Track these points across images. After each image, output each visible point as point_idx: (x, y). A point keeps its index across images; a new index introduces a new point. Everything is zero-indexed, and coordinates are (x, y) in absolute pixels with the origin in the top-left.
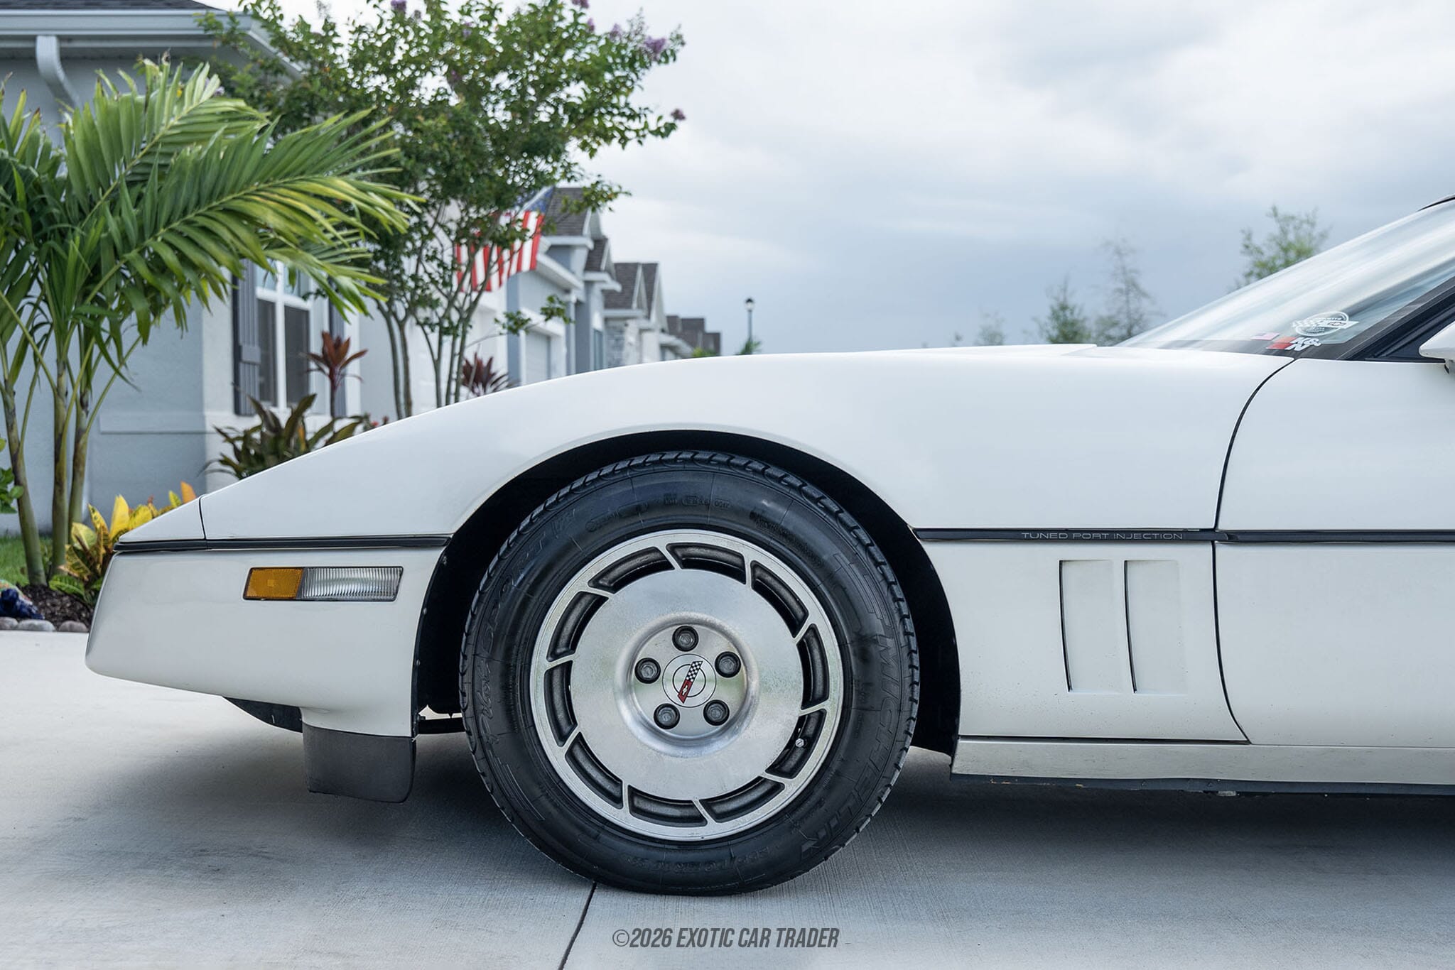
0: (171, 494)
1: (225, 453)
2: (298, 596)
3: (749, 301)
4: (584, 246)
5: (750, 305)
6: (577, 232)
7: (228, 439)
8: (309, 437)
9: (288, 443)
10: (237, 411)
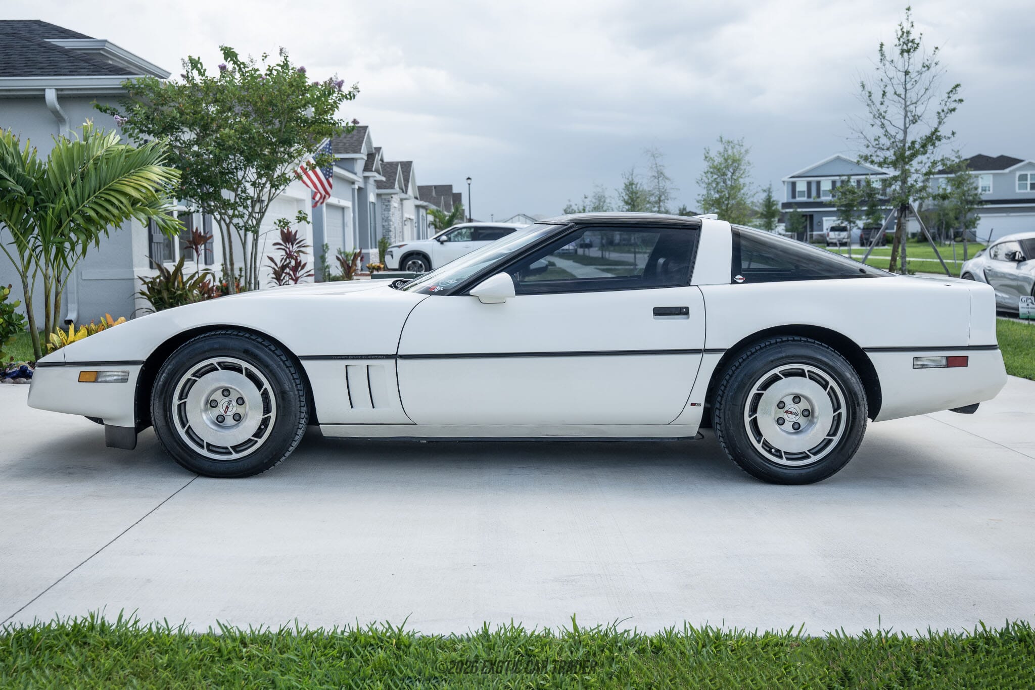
0: (102, 318)
1: (143, 290)
2: (96, 381)
3: (469, 179)
4: (362, 159)
5: (469, 181)
6: (358, 151)
7: (145, 283)
8: (185, 280)
9: (174, 284)
10: (151, 267)
